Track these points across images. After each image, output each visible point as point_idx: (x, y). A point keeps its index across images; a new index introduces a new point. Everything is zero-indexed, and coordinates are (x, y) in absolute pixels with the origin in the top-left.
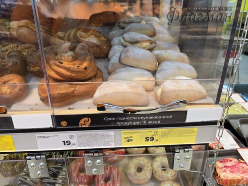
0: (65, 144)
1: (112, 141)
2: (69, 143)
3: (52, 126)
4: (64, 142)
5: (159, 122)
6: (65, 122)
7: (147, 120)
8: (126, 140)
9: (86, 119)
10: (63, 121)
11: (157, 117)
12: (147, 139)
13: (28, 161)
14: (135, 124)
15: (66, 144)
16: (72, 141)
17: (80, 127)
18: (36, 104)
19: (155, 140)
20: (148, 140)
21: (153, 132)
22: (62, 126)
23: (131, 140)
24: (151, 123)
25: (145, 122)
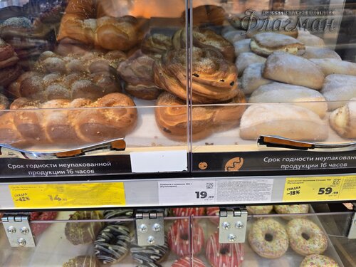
0: (198, 197)
1: (269, 194)
2: (204, 195)
3: (187, 170)
4: (198, 193)
5: (345, 165)
6: (205, 164)
7: (329, 162)
8: (289, 191)
9: (237, 159)
10: (202, 161)
11: (345, 158)
12: (321, 191)
13: (137, 221)
14: (309, 168)
15: (200, 196)
16: (210, 192)
17: (226, 170)
18: (156, 137)
19: (332, 192)
20: (323, 192)
21: (332, 181)
22: (200, 169)
23: (298, 192)
24: (334, 166)
25: (324, 166)
